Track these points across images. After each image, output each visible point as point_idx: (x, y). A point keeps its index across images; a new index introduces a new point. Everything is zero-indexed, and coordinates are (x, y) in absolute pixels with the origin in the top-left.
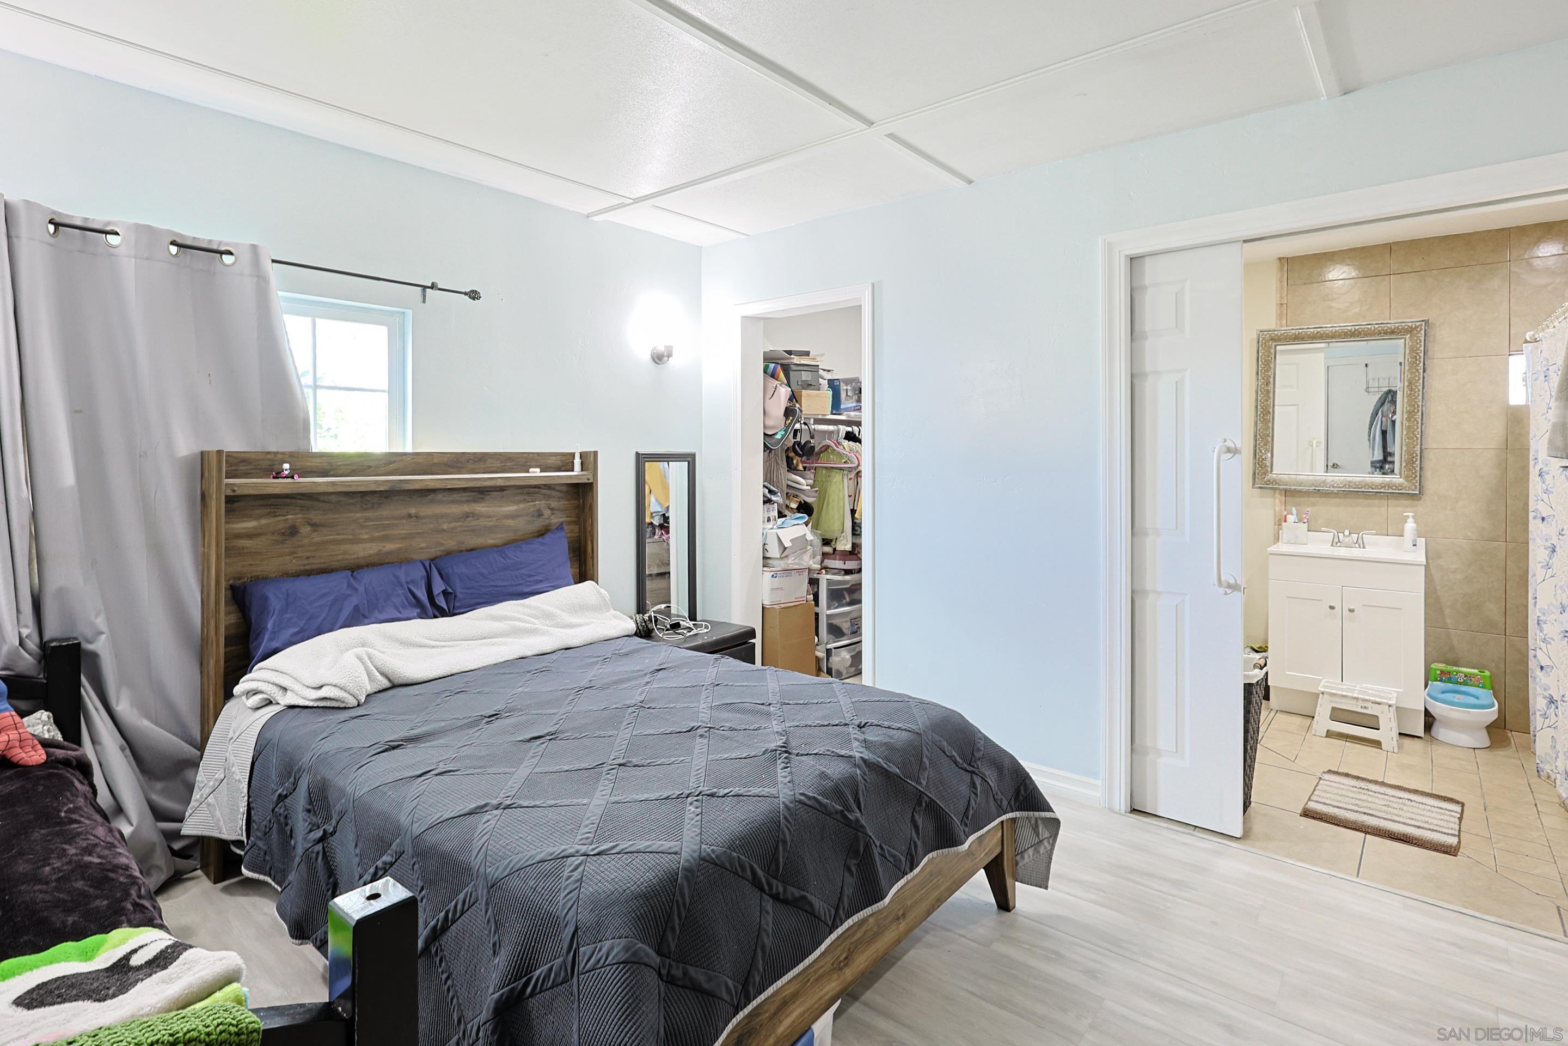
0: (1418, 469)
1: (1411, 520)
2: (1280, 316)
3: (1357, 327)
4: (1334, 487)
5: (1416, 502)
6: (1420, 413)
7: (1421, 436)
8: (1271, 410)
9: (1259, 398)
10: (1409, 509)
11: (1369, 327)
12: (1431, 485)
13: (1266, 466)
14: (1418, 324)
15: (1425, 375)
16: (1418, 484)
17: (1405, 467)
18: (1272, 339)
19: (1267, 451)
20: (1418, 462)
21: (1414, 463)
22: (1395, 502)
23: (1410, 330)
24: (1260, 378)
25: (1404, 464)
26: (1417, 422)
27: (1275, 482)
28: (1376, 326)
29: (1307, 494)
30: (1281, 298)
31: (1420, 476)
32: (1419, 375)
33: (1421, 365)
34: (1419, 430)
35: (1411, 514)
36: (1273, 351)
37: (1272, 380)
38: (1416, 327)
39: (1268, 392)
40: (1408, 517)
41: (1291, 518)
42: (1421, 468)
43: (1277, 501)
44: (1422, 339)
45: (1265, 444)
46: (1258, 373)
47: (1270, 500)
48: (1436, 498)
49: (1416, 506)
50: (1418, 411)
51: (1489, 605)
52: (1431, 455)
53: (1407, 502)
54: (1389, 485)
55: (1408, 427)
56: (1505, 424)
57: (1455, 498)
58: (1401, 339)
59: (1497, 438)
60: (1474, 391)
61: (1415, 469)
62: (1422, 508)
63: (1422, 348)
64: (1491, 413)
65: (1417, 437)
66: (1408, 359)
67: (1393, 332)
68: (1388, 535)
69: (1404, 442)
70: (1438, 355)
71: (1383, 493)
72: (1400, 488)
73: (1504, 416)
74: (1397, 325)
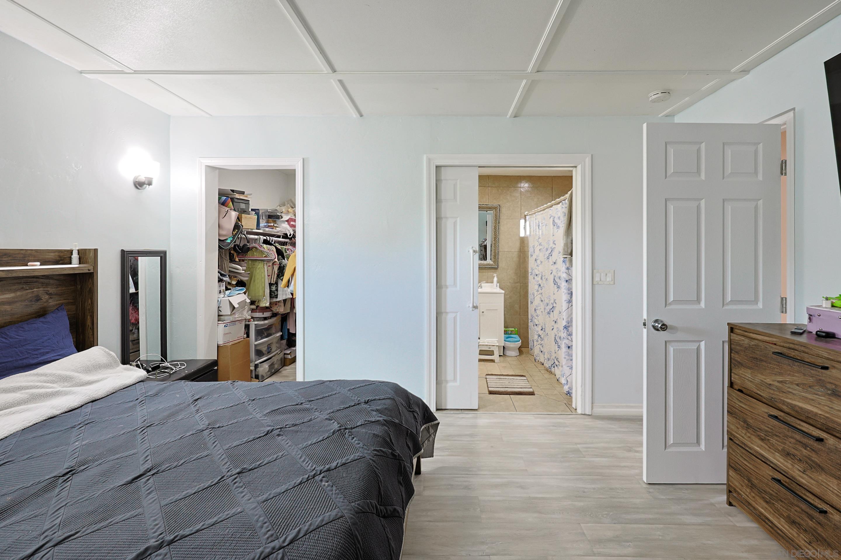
1: (496, 277)
5: (497, 270)
10: (494, 273)
12: (500, 265)
15: (499, 224)
16: (496, 264)
17: (493, 257)
21: (496, 256)
22: (490, 271)
23: (495, 208)
26: (497, 241)
28: (485, 205)
31: (497, 261)
33: (498, 221)
34: (497, 244)
35: (495, 275)
38: (497, 207)
40: (495, 276)
42: (498, 258)
44: (498, 211)
48: (502, 269)
49: (496, 272)
50: (497, 237)
51: (516, 305)
52: (500, 254)
53: (493, 271)
54: (489, 265)
55: (495, 243)
56: (519, 243)
57: (507, 269)
58: (492, 211)
59: (518, 248)
60: (511, 231)
61: (496, 258)
62: (498, 273)
63: (498, 215)
64: (516, 239)
65: (497, 247)
66: (494, 219)
67: (490, 208)
68: (488, 283)
69: (493, 249)
70: (502, 218)
71: (487, 267)
72: (492, 265)
73: (519, 240)
74: (491, 205)
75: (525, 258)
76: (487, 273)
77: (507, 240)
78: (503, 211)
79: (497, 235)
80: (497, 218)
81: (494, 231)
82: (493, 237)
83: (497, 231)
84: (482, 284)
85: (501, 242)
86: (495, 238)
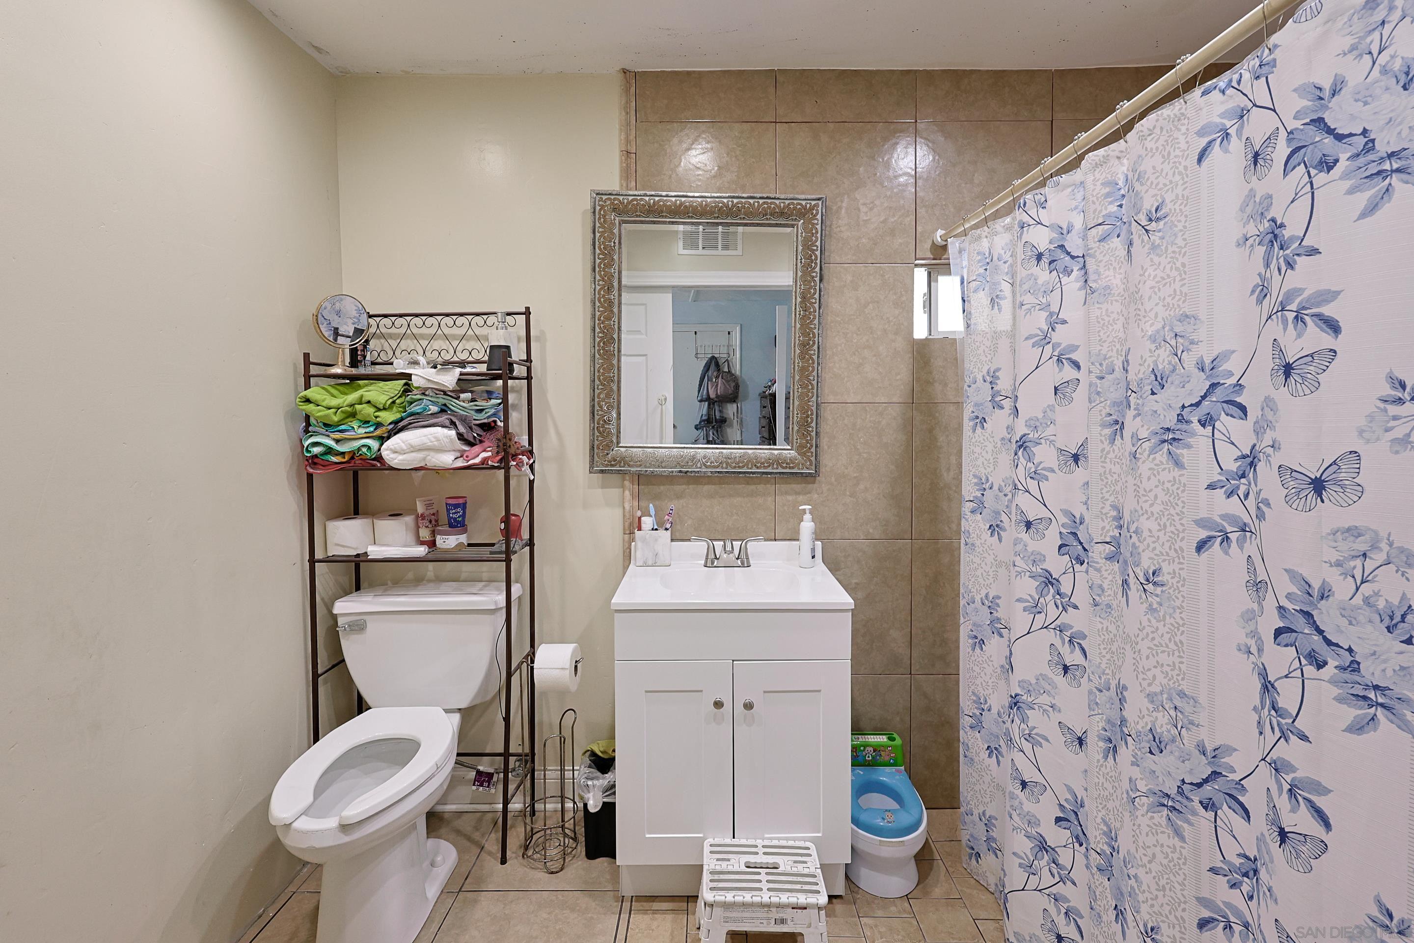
0: (814, 434)
1: (807, 517)
2: (627, 174)
4: (706, 467)
5: (811, 485)
6: (816, 347)
7: (818, 382)
8: (615, 336)
9: (598, 314)
10: (803, 499)
11: (751, 201)
12: (827, 461)
13: (609, 433)
14: (813, 203)
15: (822, 286)
16: (813, 459)
17: (798, 431)
18: (614, 210)
19: (610, 407)
20: (814, 424)
21: (809, 425)
22: (784, 487)
23: (805, 213)
24: (598, 277)
25: (797, 428)
26: (813, 360)
27: (623, 460)
28: (761, 201)
29: (669, 479)
30: (628, 141)
31: (817, 446)
32: (815, 285)
33: (818, 269)
34: (815, 373)
35: (806, 506)
36: (616, 231)
38: (812, 208)
39: (611, 303)
40: (804, 511)
41: (648, 522)
42: (818, 433)
43: (627, 493)
44: (819, 227)
45: (608, 396)
46: (594, 270)
47: (615, 492)
48: (833, 479)
49: (811, 492)
50: (814, 343)
51: (894, 633)
52: (827, 413)
53: (797, 488)
54: (778, 461)
56: (911, 367)
57: (855, 477)
58: (793, 226)
59: (902, 387)
60: (877, 315)
61: (810, 434)
62: (816, 496)
63: (818, 243)
64: (895, 349)
65: (812, 385)
66: (801, 259)
67: (782, 214)
68: (775, 540)
69: (796, 393)
70: (835, 257)
71: (771, 473)
72: (791, 465)
73: (910, 355)
74: (787, 202)
75: (931, 430)
76: (770, 499)
77: (856, 353)
78: (838, 229)
79: (814, 334)
80: (811, 256)
81: (800, 314)
82: (797, 342)
83: (812, 317)
84: (749, 544)
85: (832, 364)
86: (805, 346)
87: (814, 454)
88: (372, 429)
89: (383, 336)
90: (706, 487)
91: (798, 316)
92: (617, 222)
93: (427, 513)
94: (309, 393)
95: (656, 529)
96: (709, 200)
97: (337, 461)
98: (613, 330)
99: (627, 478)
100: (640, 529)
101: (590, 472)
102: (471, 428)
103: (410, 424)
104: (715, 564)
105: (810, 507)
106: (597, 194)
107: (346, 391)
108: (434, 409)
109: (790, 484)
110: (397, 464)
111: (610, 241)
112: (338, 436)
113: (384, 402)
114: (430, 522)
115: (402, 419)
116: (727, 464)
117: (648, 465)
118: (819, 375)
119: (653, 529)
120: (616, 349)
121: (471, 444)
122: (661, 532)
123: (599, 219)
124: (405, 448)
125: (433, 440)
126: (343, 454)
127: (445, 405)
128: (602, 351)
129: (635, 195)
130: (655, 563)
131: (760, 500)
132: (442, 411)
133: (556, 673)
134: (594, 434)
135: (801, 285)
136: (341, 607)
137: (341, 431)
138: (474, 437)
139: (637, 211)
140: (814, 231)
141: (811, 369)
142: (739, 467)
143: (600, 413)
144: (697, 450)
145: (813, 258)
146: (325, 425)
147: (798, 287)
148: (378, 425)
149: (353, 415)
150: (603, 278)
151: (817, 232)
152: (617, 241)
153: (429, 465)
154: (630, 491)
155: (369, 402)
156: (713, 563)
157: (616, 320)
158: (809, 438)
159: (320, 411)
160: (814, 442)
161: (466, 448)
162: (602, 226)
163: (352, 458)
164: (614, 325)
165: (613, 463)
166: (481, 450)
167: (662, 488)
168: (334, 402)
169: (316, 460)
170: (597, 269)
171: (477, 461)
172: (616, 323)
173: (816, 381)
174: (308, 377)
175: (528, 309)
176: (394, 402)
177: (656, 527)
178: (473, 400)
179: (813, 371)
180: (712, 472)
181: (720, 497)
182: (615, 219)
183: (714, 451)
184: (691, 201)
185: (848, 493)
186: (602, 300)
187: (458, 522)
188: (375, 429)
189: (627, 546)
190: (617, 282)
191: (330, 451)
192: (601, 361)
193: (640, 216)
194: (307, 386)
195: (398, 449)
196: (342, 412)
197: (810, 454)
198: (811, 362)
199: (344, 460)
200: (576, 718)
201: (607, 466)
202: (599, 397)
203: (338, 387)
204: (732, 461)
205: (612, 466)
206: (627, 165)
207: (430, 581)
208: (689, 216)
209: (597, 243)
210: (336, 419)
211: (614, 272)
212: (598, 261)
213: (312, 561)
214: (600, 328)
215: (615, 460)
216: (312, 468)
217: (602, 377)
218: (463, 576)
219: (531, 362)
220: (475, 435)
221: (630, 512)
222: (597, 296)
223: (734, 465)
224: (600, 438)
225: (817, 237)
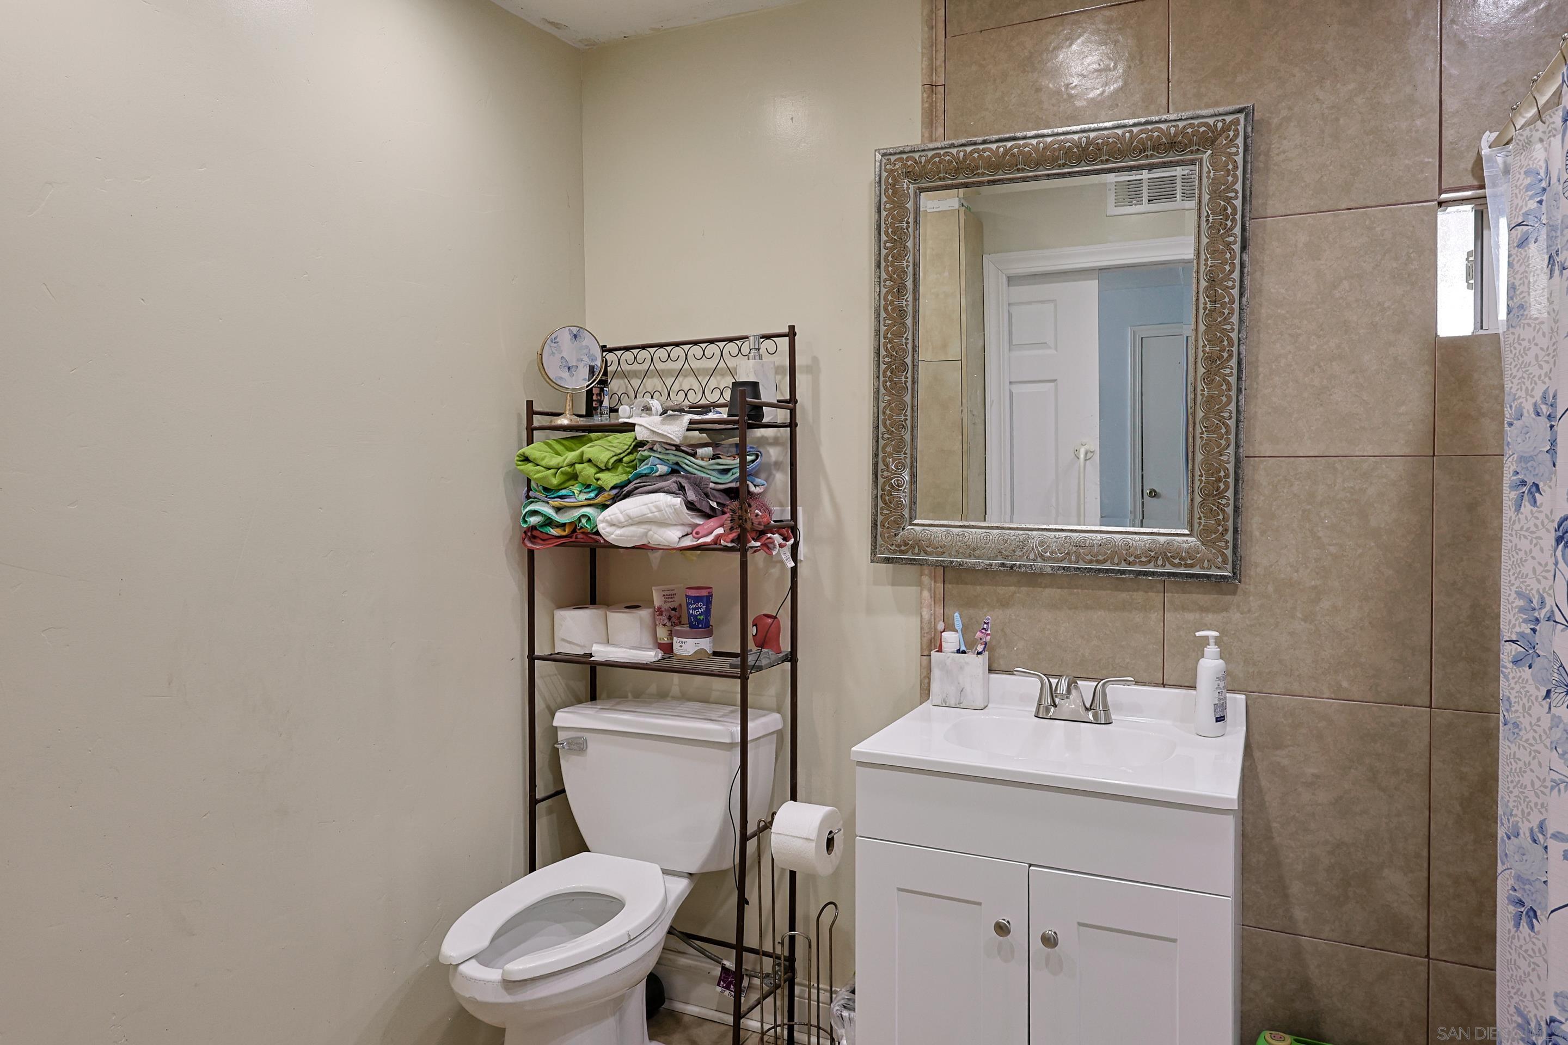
0: (1230, 510)
1: (1212, 649)
2: (930, 118)
3: (1092, 135)
4: (1044, 559)
5: (1228, 598)
6: (1234, 362)
7: (1238, 421)
8: (909, 360)
9: (883, 329)
10: (1210, 617)
11: (1119, 132)
12: (1259, 556)
13: (899, 503)
14: (1229, 119)
15: (1245, 257)
16: (1229, 552)
17: (1202, 504)
18: (907, 174)
19: (900, 466)
20: (1230, 494)
21: (1221, 495)
22: (1179, 598)
23: (1209, 139)
24: (884, 276)
25: (1198, 499)
26: (1228, 384)
27: (917, 545)
28: (1135, 130)
29: (988, 575)
30: (933, 68)
31: (1236, 531)
32: (1233, 258)
33: (1237, 230)
34: (1232, 407)
35: (1213, 633)
36: (910, 205)
37: (909, 284)
38: (1226, 129)
39: (902, 312)
40: (1207, 638)
41: (951, 640)
42: (1236, 509)
43: (926, 594)
44: (1239, 159)
45: (898, 448)
46: (879, 266)
47: (913, 590)
48: (1271, 588)
49: (1226, 609)
50: (1231, 356)
51: (1393, 876)
52: (1258, 474)
53: (1205, 599)
54: (1165, 554)
55: (1209, 400)
56: (1429, 389)
57: (1315, 587)
58: (1192, 162)
59: (1410, 427)
60: (1357, 301)
61: (1223, 511)
62: (1238, 615)
63: (1239, 186)
64: (1395, 359)
65: (1227, 426)
66: (1208, 216)
67: (1172, 145)
68: (1164, 685)
69: (1198, 441)
70: (1275, 206)
71: (1153, 574)
72: (1189, 562)
73: (1427, 368)
74: (1181, 124)
75: (1472, 507)
76: (1155, 616)
77: (1317, 369)
78: (1282, 157)
79: (1230, 340)
80: (1226, 209)
81: (1205, 309)
82: (1201, 354)
83: (1226, 311)
84: (1110, 688)
85: (1269, 390)
86: (1214, 362)
87: (1230, 544)
88: (592, 495)
89: (624, 375)
90: (1048, 592)
91: (1201, 311)
92: (911, 191)
93: (666, 606)
94: (529, 450)
95: (964, 652)
96: (1049, 140)
97: (557, 534)
98: (905, 351)
99: (926, 572)
100: (940, 650)
101: (872, 561)
102: (707, 495)
103: (636, 488)
104: (1051, 714)
105: (1216, 634)
106: (884, 155)
107: (573, 446)
108: (663, 469)
109: (1190, 593)
110: (614, 539)
111: (901, 222)
112: (557, 503)
113: (605, 460)
114: (670, 618)
115: (629, 482)
116: (1078, 556)
117: (954, 553)
118: (1242, 408)
119: (958, 651)
120: (909, 380)
121: (707, 516)
122: (970, 657)
123: (886, 190)
124: (622, 519)
125: (654, 510)
126: (564, 525)
127: (677, 464)
128: (888, 384)
129: (938, 149)
130: (960, 703)
131: (1138, 618)
132: (674, 472)
133: (799, 843)
134: (876, 505)
135: (1206, 260)
136: (563, 718)
137: (562, 497)
138: (712, 507)
139: (939, 172)
140: (1230, 167)
141: (1224, 399)
142: (1098, 562)
143: (886, 474)
144: (1030, 533)
145: (1229, 211)
146: (546, 489)
147: (1203, 262)
148: (601, 490)
149: (574, 477)
150: (891, 277)
151: (1236, 168)
152: (911, 220)
153: (653, 543)
154: (930, 590)
155: (590, 461)
156: (1048, 710)
157: (910, 337)
158: (1221, 517)
159: (538, 472)
160: (1230, 524)
161: (699, 521)
162: (890, 200)
163: (574, 531)
164: (906, 343)
165: (903, 548)
166: (717, 525)
167: (978, 588)
168: (555, 461)
169: (535, 533)
170: (883, 264)
171: (709, 539)
172: (910, 341)
173: (1234, 419)
174: (531, 430)
175: (792, 328)
176: (620, 460)
177: (963, 648)
178: (715, 457)
179: (1229, 403)
180: (1052, 568)
181: (1070, 609)
182: (908, 188)
183: (1057, 534)
184: (1062, 141)
185: (1299, 615)
186: (890, 308)
187: (699, 621)
188: (596, 496)
189: (925, 674)
190: (911, 280)
191: (549, 522)
192: (887, 398)
193: (944, 179)
194: (530, 441)
195: (615, 522)
196: (562, 472)
197: (1223, 544)
198: (1224, 387)
199: (564, 534)
200: (836, 916)
201: (894, 552)
202: (884, 451)
203: (564, 442)
204: (1086, 551)
205: (902, 552)
206: (931, 104)
207: (674, 698)
208: (1018, 170)
209: (883, 226)
210: (555, 481)
211: (908, 266)
212: (884, 252)
213: (532, 658)
214: (887, 350)
215: (906, 544)
216: (533, 543)
217: (888, 422)
218: (715, 695)
219: (796, 402)
220: (714, 505)
221: (930, 622)
222: (883, 302)
223: (1089, 557)
224: (885, 512)
225: (1235, 176)
